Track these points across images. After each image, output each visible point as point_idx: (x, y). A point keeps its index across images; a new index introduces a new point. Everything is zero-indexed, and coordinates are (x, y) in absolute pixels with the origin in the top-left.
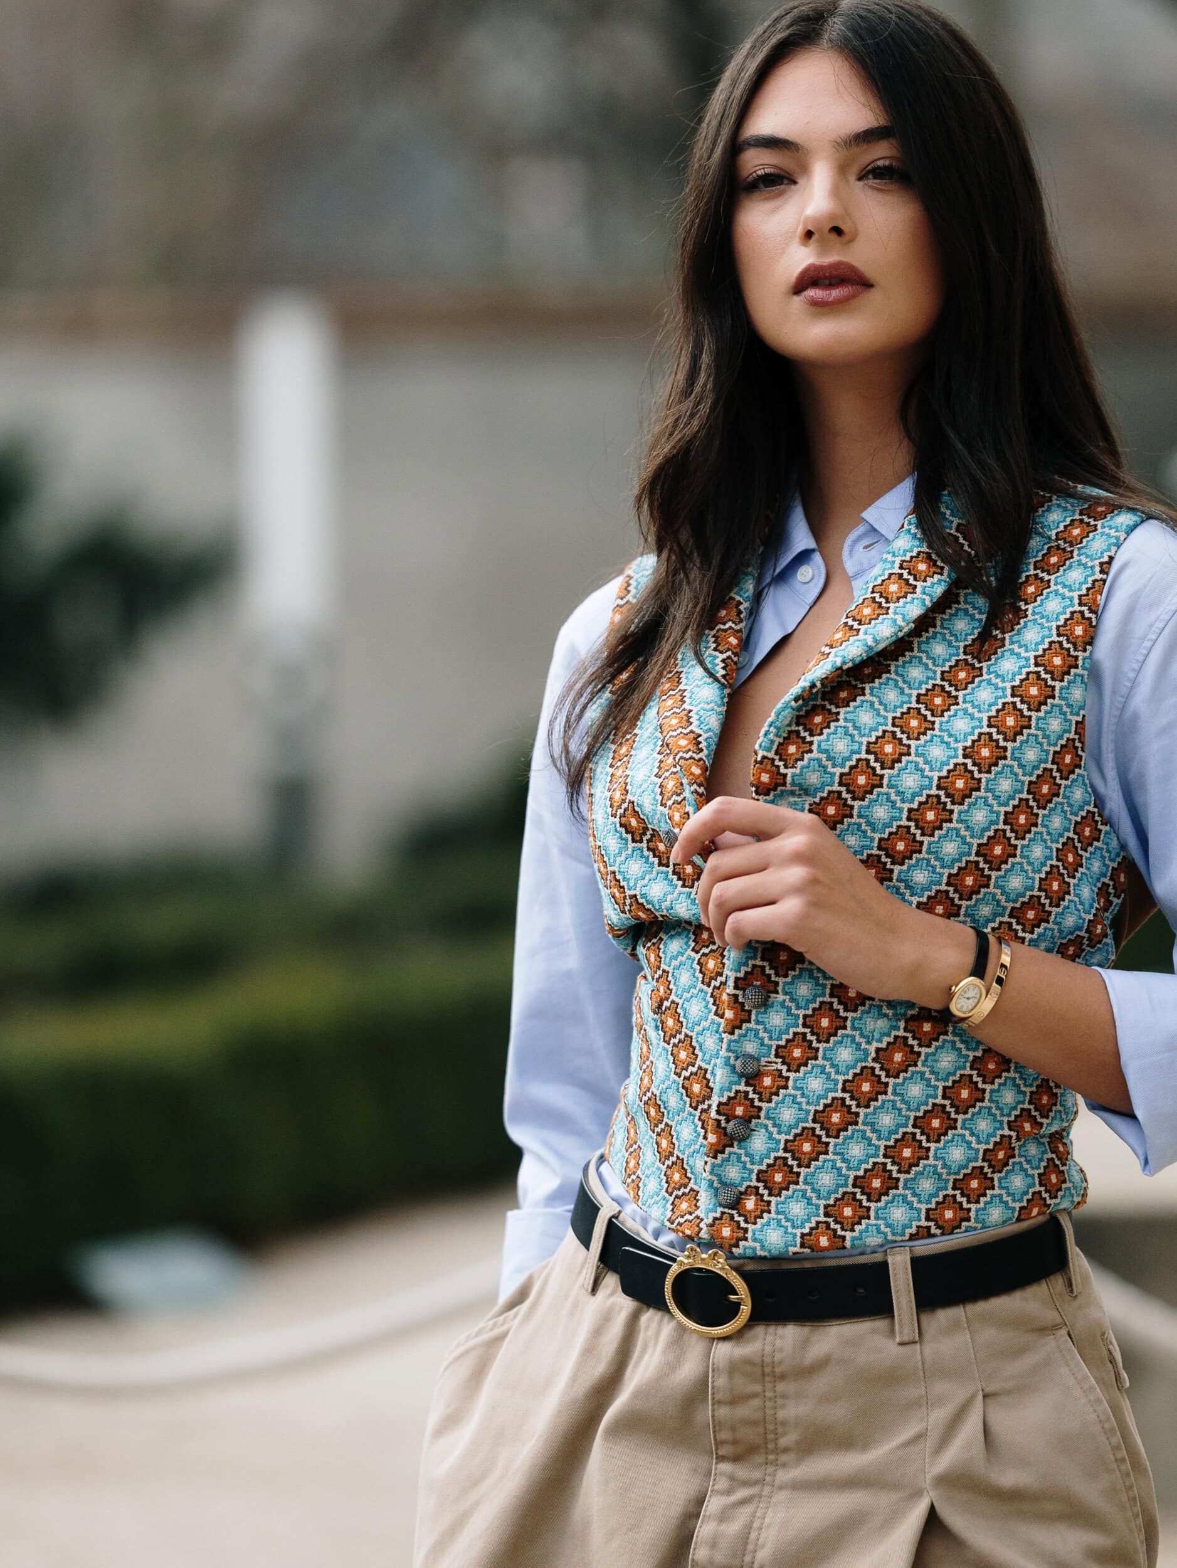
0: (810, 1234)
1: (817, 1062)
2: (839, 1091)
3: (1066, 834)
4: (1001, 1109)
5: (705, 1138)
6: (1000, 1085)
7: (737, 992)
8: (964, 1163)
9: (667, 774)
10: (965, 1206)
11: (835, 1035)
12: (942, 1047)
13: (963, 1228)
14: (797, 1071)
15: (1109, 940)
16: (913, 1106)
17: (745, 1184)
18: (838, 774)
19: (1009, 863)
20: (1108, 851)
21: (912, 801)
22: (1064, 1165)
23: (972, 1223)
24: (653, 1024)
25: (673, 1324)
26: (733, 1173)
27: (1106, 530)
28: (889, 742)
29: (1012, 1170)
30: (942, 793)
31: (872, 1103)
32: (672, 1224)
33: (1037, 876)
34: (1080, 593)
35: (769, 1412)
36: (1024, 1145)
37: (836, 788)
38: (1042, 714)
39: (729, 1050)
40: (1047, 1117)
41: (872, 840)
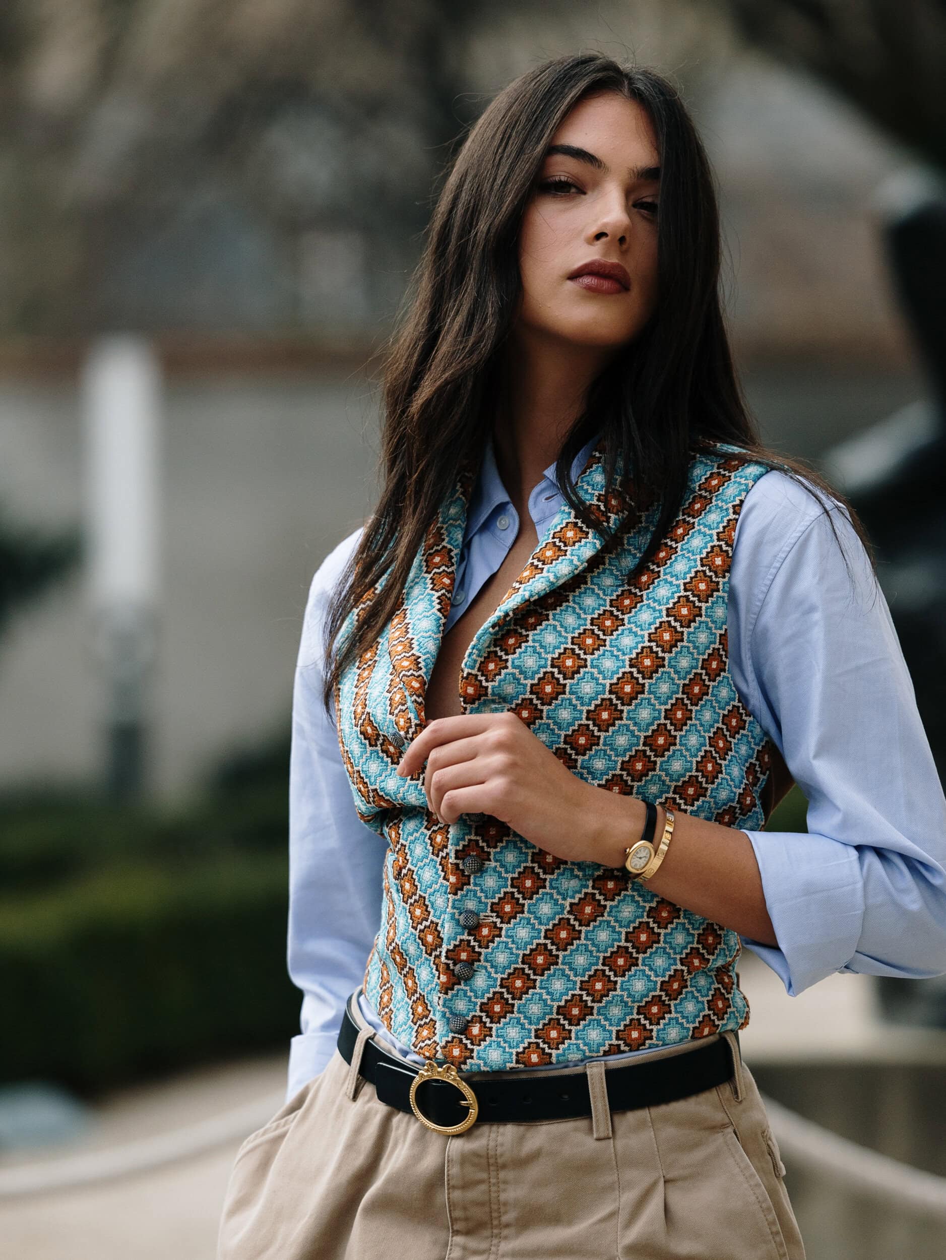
0: (523, 1052)
1: (524, 915)
2: (542, 938)
3: (716, 725)
4: (674, 949)
5: (439, 978)
6: (672, 929)
7: (458, 861)
8: (645, 992)
9: (395, 690)
10: (648, 1027)
11: (537, 893)
12: (623, 900)
13: (647, 1045)
14: (509, 922)
15: (758, 809)
16: (602, 948)
17: (472, 1014)
18: (529, 685)
19: (671, 750)
20: (753, 737)
21: (590, 704)
22: (729, 993)
23: (654, 1041)
24: (395, 888)
25: (417, 1125)
26: (461, 1005)
27: (738, 479)
28: (569, 657)
29: (686, 998)
30: (613, 697)
31: (569, 947)
32: (416, 1048)
33: (694, 760)
34: (718, 530)
35: (493, 1195)
36: (694, 977)
37: (528, 696)
38: (692, 630)
39: (454, 907)
40: (713, 954)
41: (559, 736)
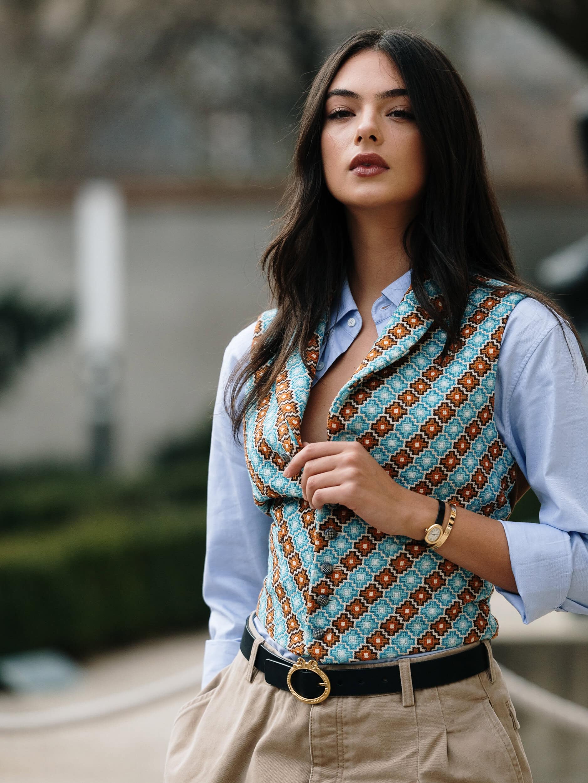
0: (359, 652)
1: (362, 566)
2: (373, 581)
3: (484, 453)
4: (454, 589)
5: (306, 604)
6: (453, 577)
7: (321, 532)
8: (436, 615)
9: (281, 424)
10: (437, 637)
11: (371, 553)
12: (424, 558)
13: (436, 648)
14: (352, 570)
15: (508, 504)
16: (410, 588)
17: (327, 627)
18: (371, 424)
19: (457, 468)
20: (507, 460)
21: (408, 438)
22: (487, 616)
23: (441, 646)
24: (279, 548)
25: (291, 697)
26: (320, 622)
27: (505, 303)
28: (396, 408)
29: (460, 619)
30: (423, 433)
31: (389, 586)
32: (290, 648)
33: (471, 474)
34: (492, 333)
35: (339, 741)
36: (466, 606)
37: (370, 431)
38: (473, 393)
39: (317, 560)
40: (478, 593)
41: (388, 456)
